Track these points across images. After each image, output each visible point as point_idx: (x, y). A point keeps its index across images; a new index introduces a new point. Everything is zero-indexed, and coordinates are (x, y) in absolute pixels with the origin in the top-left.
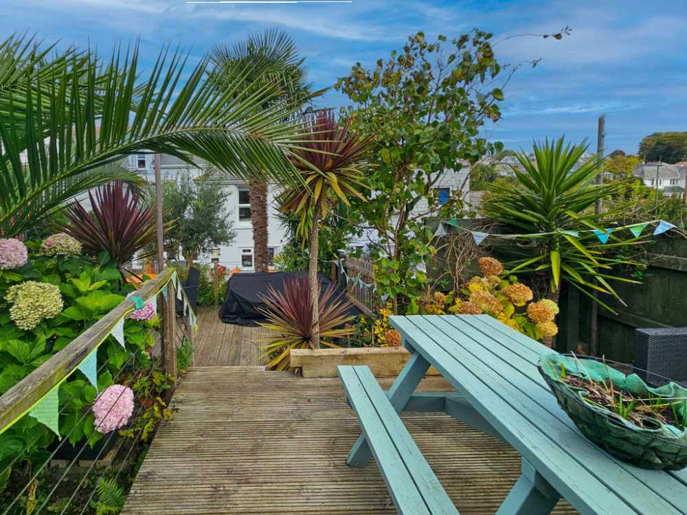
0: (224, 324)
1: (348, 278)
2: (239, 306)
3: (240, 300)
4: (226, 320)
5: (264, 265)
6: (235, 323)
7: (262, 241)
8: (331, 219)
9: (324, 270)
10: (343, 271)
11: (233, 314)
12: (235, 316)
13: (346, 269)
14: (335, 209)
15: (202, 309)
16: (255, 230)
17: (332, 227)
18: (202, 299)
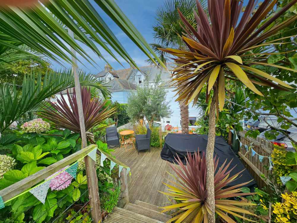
0: (162, 160)
1: (241, 144)
2: (170, 151)
3: (170, 148)
4: (163, 158)
5: (186, 129)
6: (168, 161)
7: (185, 117)
8: (229, 104)
9: (223, 135)
10: (237, 138)
11: (167, 155)
12: (167, 156)
13: (239, 137)
14: (232, 98)
15: (154, 149)
16: (181, 110)
17: (230, 109)
18: (154, 144)
